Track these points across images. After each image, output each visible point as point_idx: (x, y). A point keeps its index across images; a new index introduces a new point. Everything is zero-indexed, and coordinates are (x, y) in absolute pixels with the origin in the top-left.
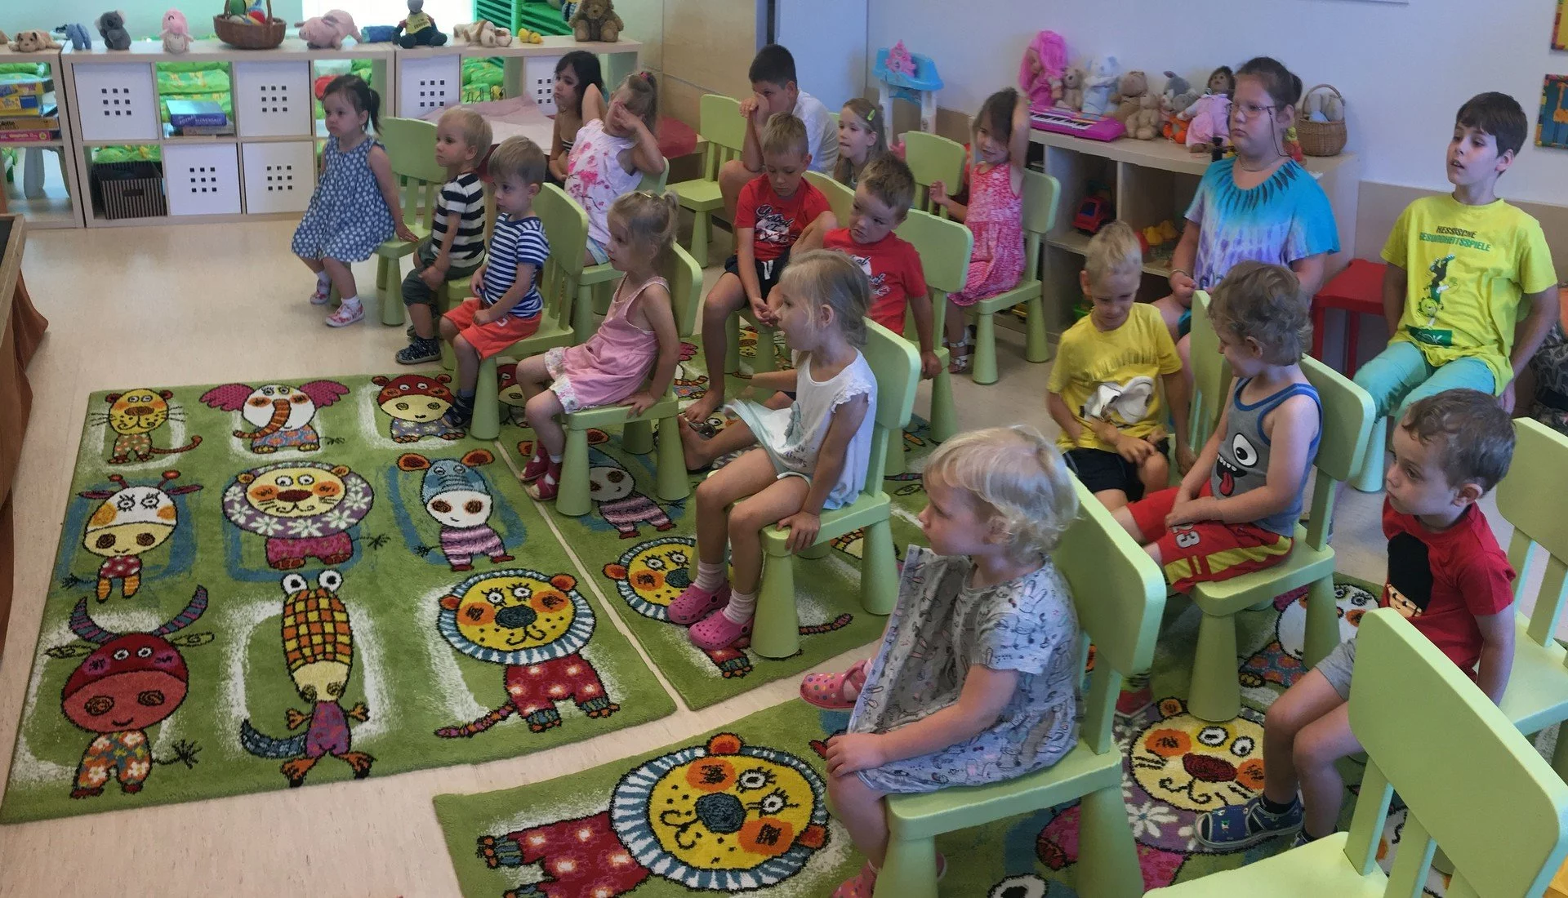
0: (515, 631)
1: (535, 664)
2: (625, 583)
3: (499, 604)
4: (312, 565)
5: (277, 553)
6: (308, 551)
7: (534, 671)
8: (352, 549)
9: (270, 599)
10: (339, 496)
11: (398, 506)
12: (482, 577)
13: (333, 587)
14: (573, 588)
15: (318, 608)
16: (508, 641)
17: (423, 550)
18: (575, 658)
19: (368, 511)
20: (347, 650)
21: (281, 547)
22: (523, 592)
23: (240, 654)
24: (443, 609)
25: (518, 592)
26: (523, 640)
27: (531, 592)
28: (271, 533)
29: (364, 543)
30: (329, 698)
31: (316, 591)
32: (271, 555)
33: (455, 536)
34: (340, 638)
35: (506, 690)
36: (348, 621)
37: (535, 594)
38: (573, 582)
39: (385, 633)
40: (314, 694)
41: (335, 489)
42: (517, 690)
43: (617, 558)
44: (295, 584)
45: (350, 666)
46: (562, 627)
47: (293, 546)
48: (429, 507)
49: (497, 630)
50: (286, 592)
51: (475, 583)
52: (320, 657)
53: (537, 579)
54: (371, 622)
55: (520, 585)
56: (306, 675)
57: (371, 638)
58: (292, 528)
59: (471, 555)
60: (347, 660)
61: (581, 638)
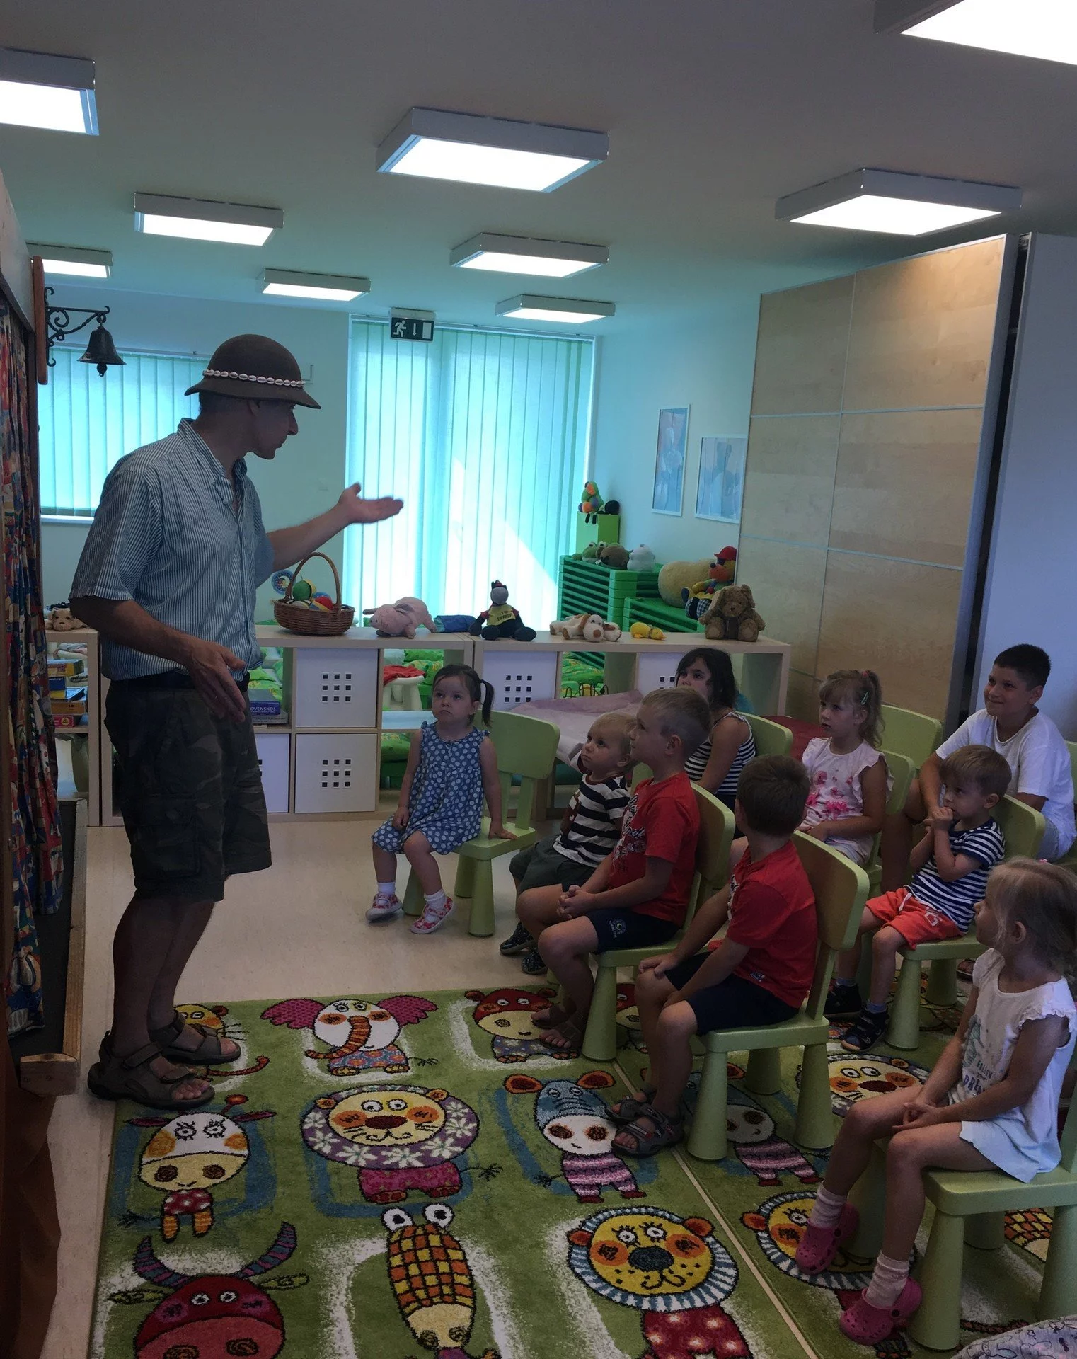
0: (650, 1273)
1: (675, 1312)
2: (765, 1235)
3: (632, 1243)
4: (416, 1197)
5: (373, 1185)
6: (409, 1183)
7: (674, 1319)
8: (461, 1181)
9: (371, 1236)
10: (439, 1122)
11: (510, 1132)
12: (613, 1213)
13: (443, 1223)
14: (710, 1234)
15: (428, 1246)
16: (643, 1284)
17: (544, 1180)
18: (716, 1310)
19: (474, 1139)
20: (469, 1292)
21: (377, 1179)
22: (656, 1233)
23: (342, 1298)
24: (572, 1245)
25: (650, 1232)
26: (660, 1284)
27: (665, 1233)
28: (363, 1163)
29: (475, 1174)
30: (452, 1344)
31: (423, 1226)
32: (365, 1188)
33: (580, 1164)
34: (458, 1279)
35: (645, 1337)
36: (465, 1260)
37: (669, 1235)
38: (709, 1228)
39: (510, 1273)
40: (435, 1340)
41: (433, 1115)
42: (656, 1338)
43: (756, 1206)
44: (398, 1219)
45: (474, 1309)
46: (699, 1275)
47: (391, 1177)
48: (546, 1132)
49: (632, 1272)
50: (388, 1229)
51: (606, 1219)
52: (436, 1300)
53: (670, 1220)
54: (492, 1261)
55: (652, 1225)
56: (423, 1320)
57: (494, 1277)
58: (387, 1158)
59: (598, 1185)
60: (469, 1302)
61: (721, 1290)
